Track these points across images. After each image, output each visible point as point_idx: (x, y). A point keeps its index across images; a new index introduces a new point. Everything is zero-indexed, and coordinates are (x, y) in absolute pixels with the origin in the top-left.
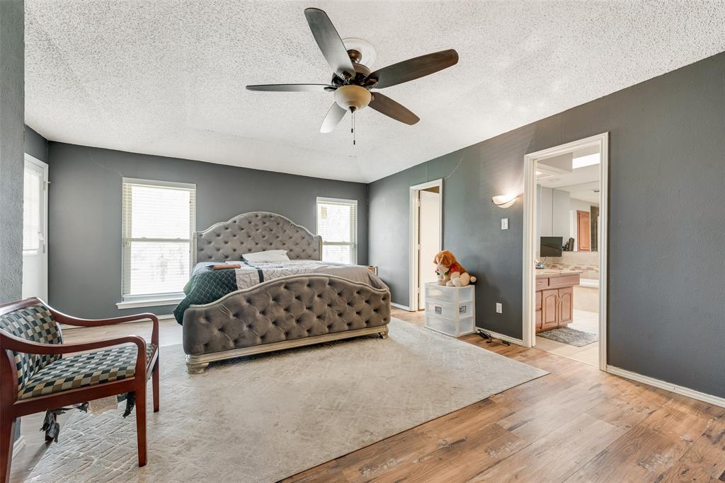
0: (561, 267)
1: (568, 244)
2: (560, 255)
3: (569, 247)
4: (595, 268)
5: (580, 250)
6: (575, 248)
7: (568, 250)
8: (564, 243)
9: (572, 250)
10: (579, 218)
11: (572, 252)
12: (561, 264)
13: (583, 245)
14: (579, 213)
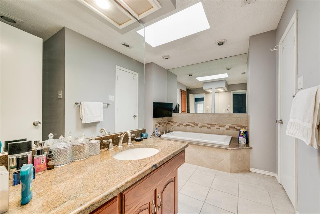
0: (172, 124)
1: (176, 108)
2: (171, 116)
3: (176, 111)
4: (191, 125)
5: (182, 112)
6: (180, 112)
7: (176, 112)
8: (174, 107)
9: (178, 112)
10: (181, 94)
11: (178, 114)
12: (172, 122)
13: (183, 109)
14: (181, 91)
